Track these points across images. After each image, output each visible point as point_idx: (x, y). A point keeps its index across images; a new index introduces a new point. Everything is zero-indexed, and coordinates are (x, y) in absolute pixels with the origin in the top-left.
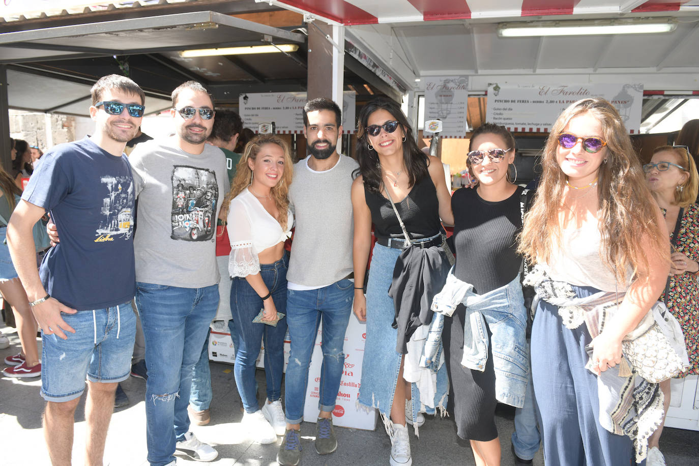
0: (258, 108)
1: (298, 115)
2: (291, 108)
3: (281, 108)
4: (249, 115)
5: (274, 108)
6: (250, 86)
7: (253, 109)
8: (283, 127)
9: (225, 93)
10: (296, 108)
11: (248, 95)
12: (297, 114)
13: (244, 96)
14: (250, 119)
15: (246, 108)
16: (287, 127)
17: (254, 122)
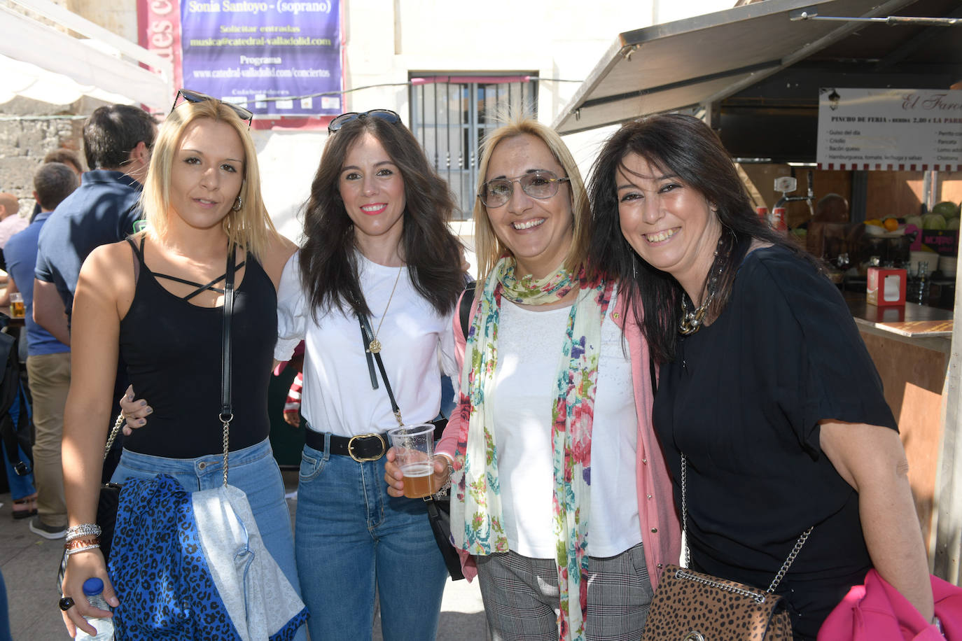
0: (861, 119)
1: (943, 134)
2: (929, 121)
3: (909, 121)
4: (839, 133)
5: (894, 120)
6: (845, 74)
7: (849, 119)
8: (912, 158)
9: (788, 85)
10: (940, 121)
11: (839, 91)
12: (941, 133)
13: (830, 92)
14: (842, 141)
15: (833, 119)
16: (919, 158)
17: (851, 146)
